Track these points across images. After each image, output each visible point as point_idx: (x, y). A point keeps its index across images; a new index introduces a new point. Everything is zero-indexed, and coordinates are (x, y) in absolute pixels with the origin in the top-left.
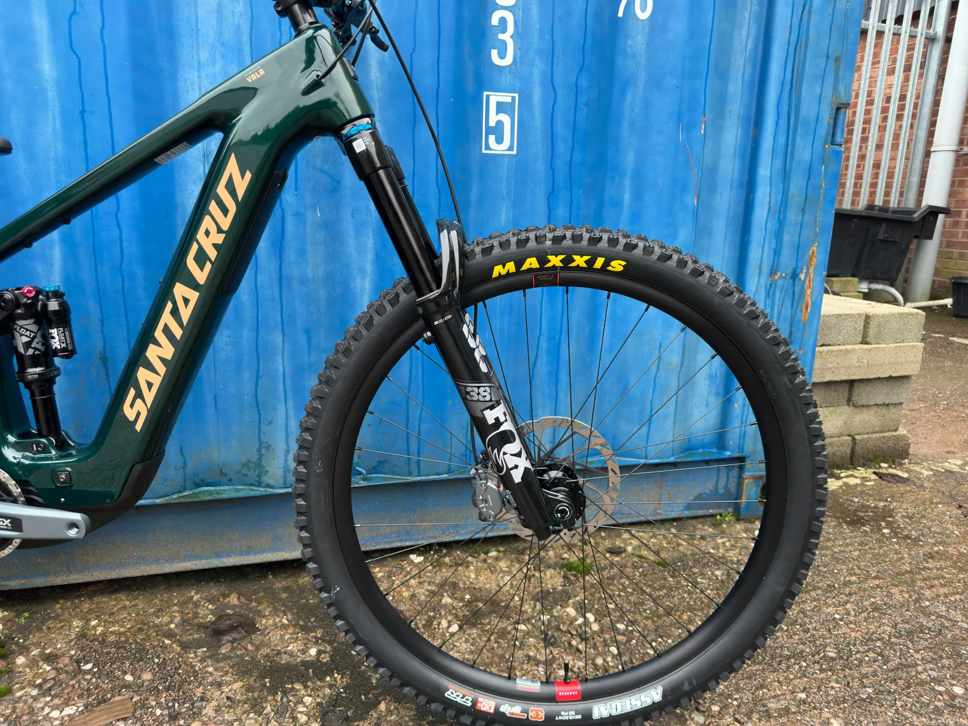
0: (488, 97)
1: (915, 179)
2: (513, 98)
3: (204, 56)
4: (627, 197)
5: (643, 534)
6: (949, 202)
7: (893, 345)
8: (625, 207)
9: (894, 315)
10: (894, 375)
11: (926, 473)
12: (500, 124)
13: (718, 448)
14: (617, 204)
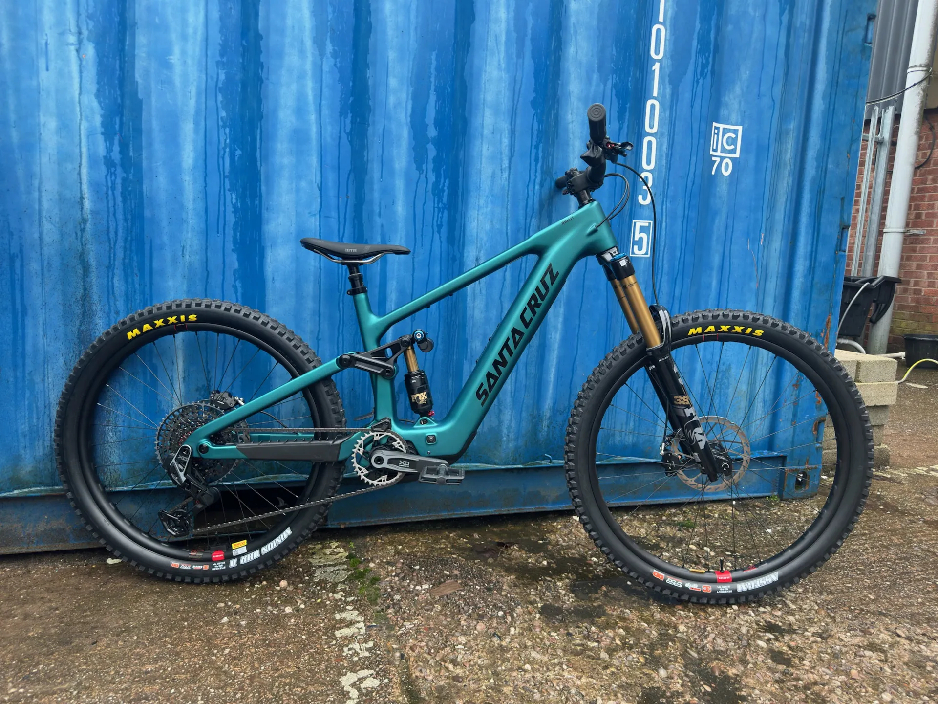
0: (635, 223)
1: (871, 254)
2: (650, 223)
3: (482, 202)
4: (714, 283)
5: (721, 507)
6: (899, 273)
7: (876, 383)
8: (713, 290)
9: (876, 362)
10: (878, 405)
11: (903, 475)
12: (641, 239)
13: (768, 450)
14: (709, 287)
